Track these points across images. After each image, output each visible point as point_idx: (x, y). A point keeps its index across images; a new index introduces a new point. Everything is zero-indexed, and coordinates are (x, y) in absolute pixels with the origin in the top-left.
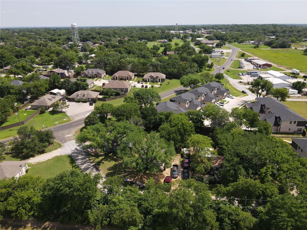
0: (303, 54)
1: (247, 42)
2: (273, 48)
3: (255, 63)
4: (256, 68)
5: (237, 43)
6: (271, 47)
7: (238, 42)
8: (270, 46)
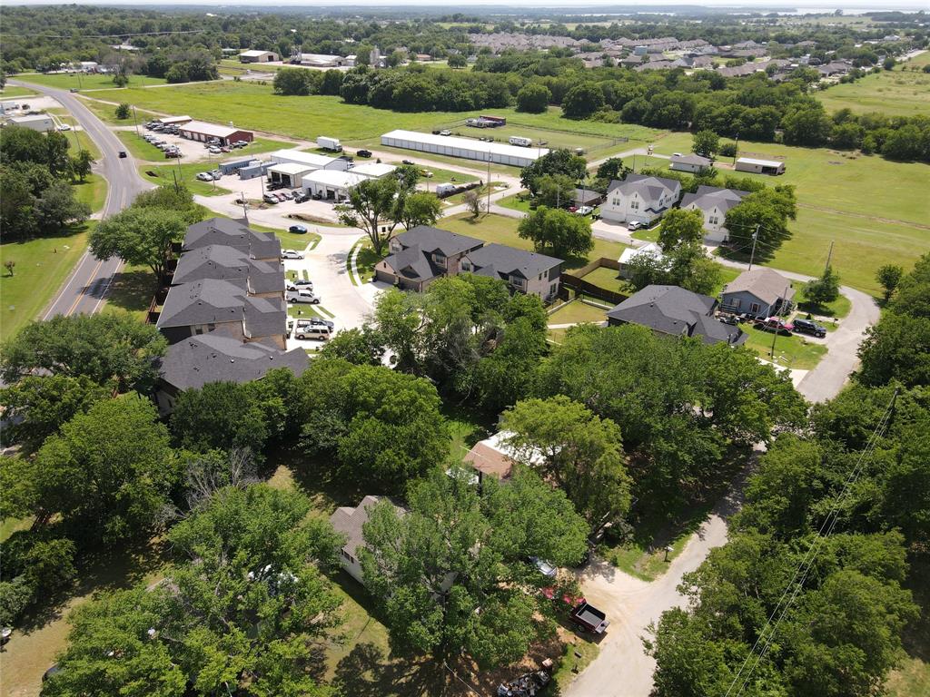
0: (274, 91)
1: (70, 68)
2: (171, 81)
3: (199, 134)
4: (219, 150)
5: (32, 73)
6: (165, 80)
7: (34, 68)
8: (164, 78)
